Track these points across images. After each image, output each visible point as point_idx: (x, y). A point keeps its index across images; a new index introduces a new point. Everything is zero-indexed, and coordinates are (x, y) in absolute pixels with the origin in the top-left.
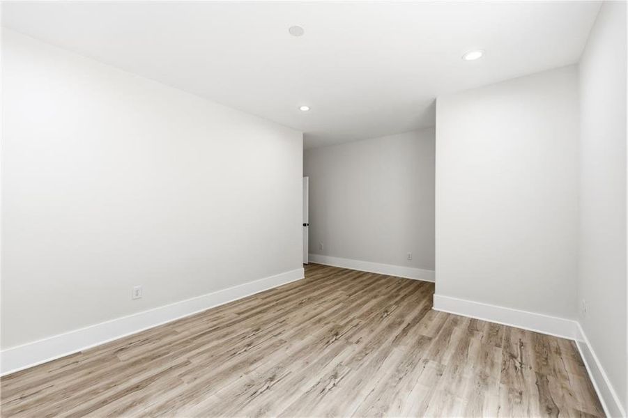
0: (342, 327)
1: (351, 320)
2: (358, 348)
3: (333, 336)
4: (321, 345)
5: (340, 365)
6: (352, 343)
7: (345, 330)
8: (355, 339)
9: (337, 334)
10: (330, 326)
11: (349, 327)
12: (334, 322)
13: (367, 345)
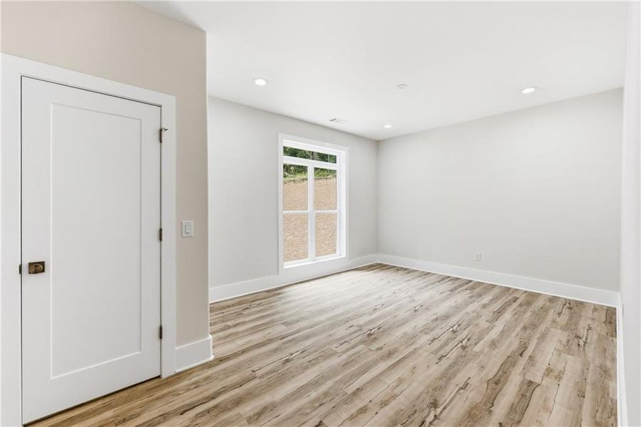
0: (362, 342)
1: (348, 350)
2: (354, 322)
3: (373, 334)
4: (386, 326)
5: (371, 314)
6: (357, 326)
7: (359, 338)
8: (353, 329)
9: (370, 335)
10: (375, 346)
11: (353, 342)
12: (371, 350)
13: (345, 323)
